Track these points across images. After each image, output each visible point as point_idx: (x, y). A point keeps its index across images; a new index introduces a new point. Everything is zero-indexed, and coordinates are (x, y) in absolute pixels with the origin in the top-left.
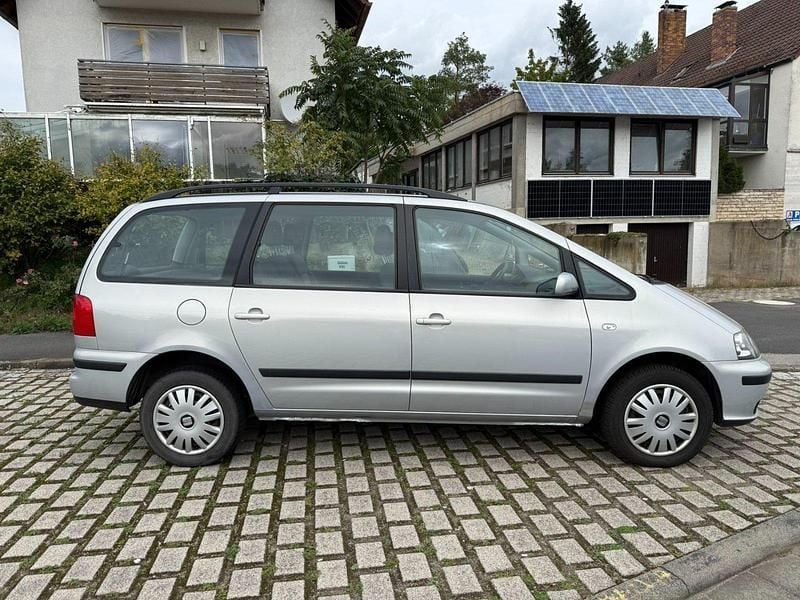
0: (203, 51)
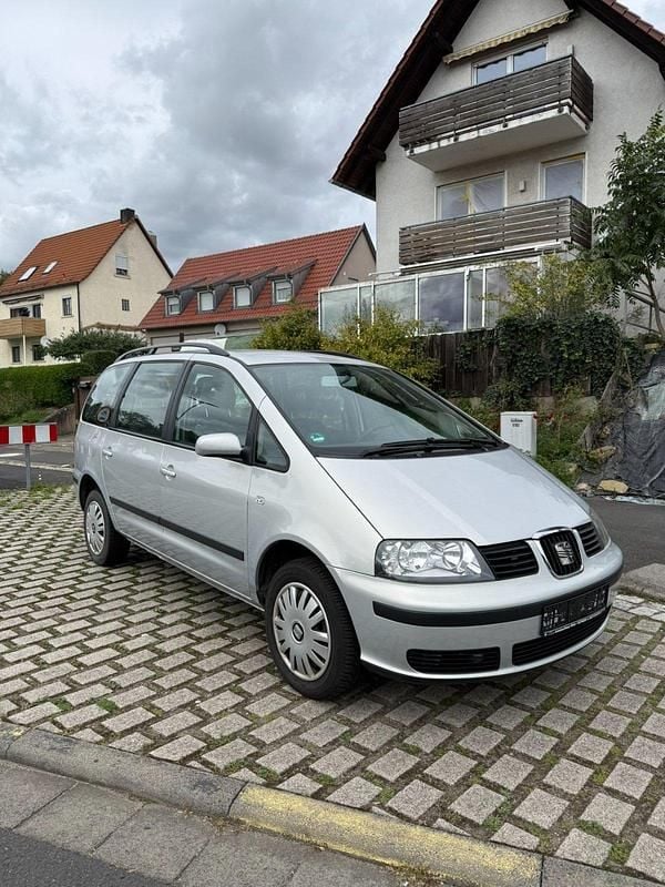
0: (522, 191)
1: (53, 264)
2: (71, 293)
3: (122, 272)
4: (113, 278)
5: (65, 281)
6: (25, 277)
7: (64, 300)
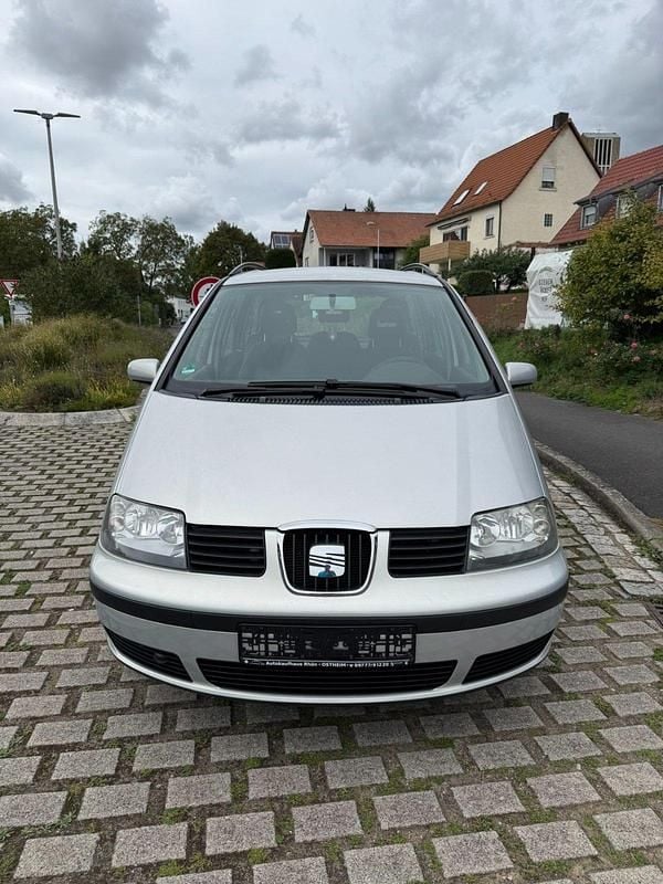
1: (483, 185)
2: (494, 213)
3: (548, 185)
4: (537, 192)
5: (491, 200)
6: (458, 201)
7: (488, 220)
